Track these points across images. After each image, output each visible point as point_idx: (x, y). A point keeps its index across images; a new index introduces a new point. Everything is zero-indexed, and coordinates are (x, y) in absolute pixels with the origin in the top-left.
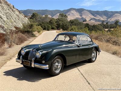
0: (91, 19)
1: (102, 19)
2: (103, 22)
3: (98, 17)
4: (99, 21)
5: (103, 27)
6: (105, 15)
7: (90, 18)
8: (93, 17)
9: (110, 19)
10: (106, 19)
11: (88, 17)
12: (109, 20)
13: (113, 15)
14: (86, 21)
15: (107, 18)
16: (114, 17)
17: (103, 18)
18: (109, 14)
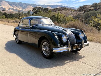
0: (10, 9)
1: (18, 9)
2: (19, 11)
3: (15, 8)
4: (16, 11)
5: (19, 15)
6: (20, 6)
7: (9, 8)
8: (11, 7)
9: (25, 9)
11: (7, 7)
12: (24, 10)
13: (26, 6)
14: (5, 10)
15: (22, 8)
16: (28, 8)
17: (20, 9)
18: (24, 5)
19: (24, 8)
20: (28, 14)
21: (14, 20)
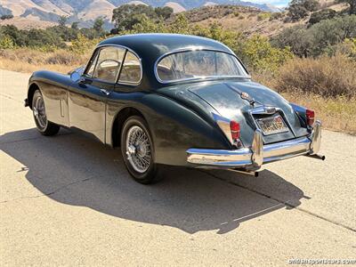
0: (28, 12)
1: (60, 13)
2: (63, 20)
3: (48, 7)
4: (52, 20)
5: (63, 37)
7: (25, 10)
8: (32, 5)
9: (83, 13)
10: (72, 14)
11: (17, 5)
12: (80, 16)
14: (12, 17)
15: (73, 9)
16: (94, 7)
17: (64, 11)
19: (80, 10)
20: (98, 30)
21: (50, 55)
